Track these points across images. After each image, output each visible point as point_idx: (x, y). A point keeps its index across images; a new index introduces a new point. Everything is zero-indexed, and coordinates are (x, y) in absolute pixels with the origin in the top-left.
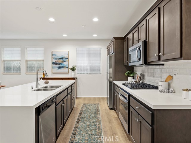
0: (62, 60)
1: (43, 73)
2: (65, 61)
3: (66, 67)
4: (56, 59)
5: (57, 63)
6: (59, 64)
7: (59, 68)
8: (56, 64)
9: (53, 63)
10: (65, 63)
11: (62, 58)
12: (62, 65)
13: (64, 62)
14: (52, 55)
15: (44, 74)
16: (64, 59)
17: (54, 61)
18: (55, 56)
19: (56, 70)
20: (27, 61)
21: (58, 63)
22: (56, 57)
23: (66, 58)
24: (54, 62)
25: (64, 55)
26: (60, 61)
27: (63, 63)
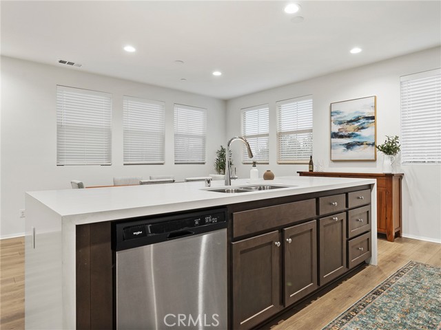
0: (356, 125)
1: (309, 162)
2: (365, 125)
3: (369, 144)
4: (341, 123)
5: (344, 133)
6: (349, 136)
7: (349, 146)
8: (342, 137)
9: (334, 135)
10: (363, 133)
11: (357, 120)
12: (356, 140)
13: (363, 128)
14: (331, 114)
15: (311, 163)
16: (362, 121)
17: (336, 129)
18: (338, 116)
19: (341, 153)
20: (280, 135)
21: (346, 134)
22: (341, 117)
23: (367, 118)
24: (336, 131)
25: (361, 110)
26: (350, 129)
27: (358, 133)
